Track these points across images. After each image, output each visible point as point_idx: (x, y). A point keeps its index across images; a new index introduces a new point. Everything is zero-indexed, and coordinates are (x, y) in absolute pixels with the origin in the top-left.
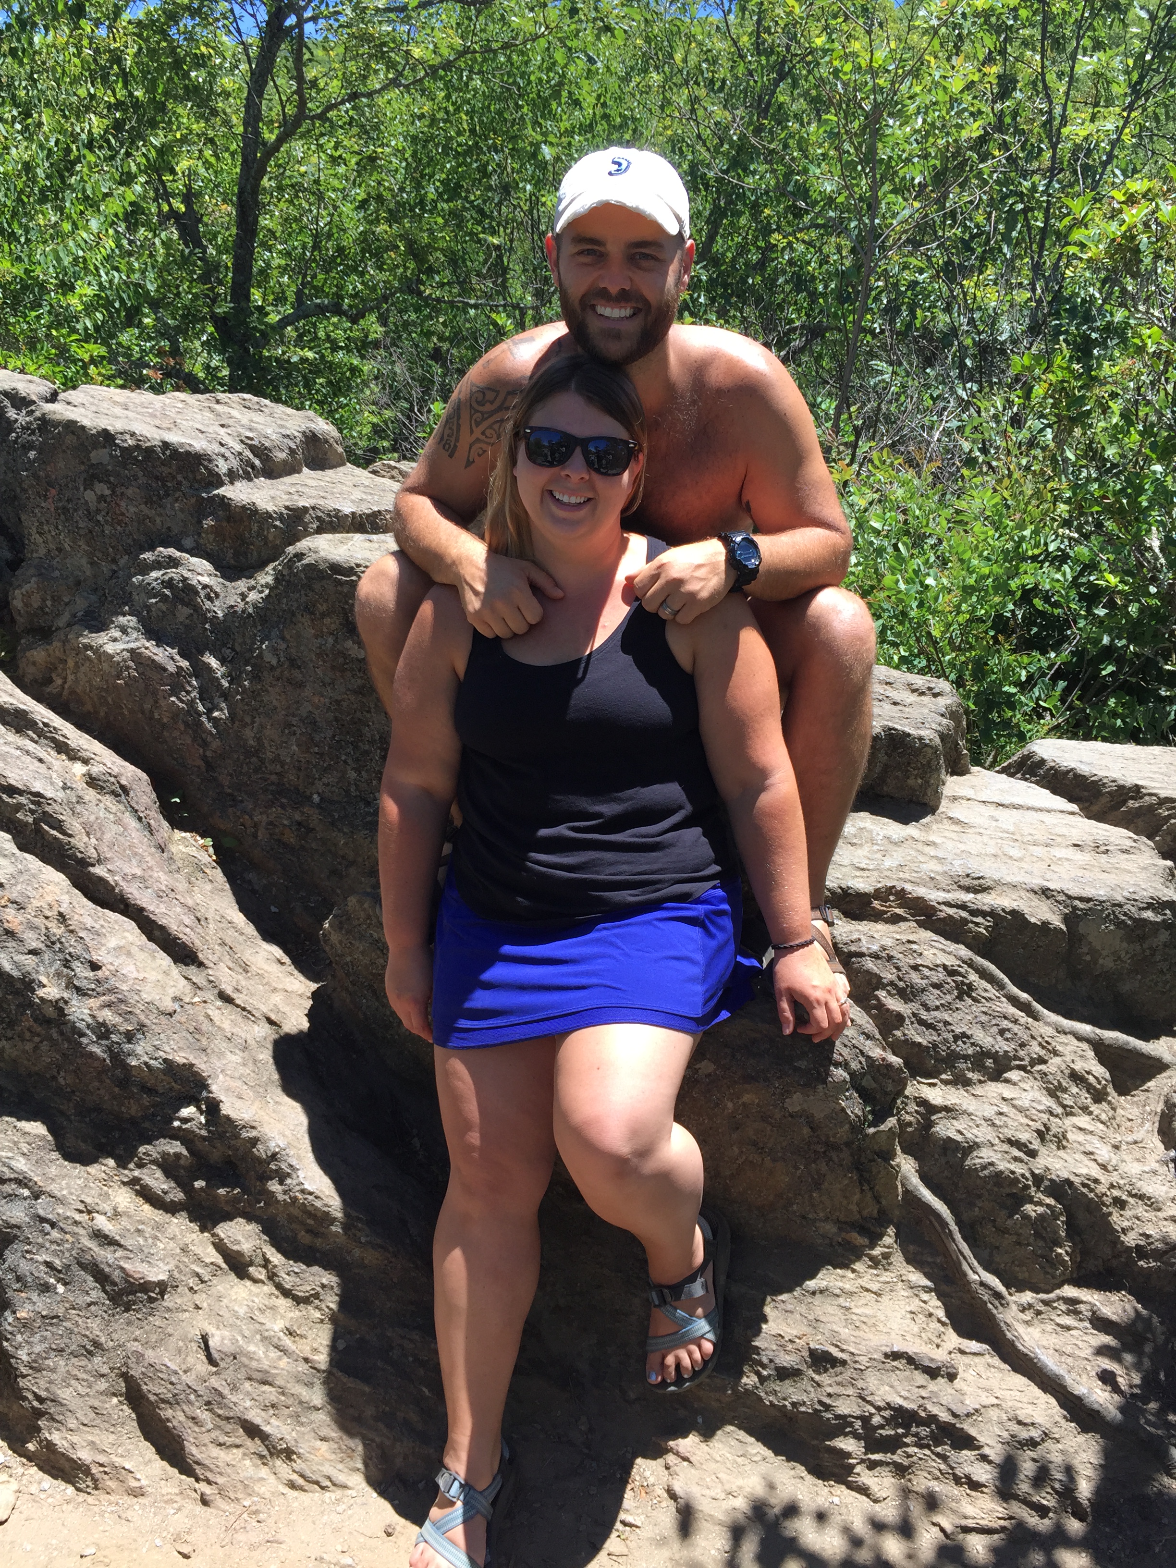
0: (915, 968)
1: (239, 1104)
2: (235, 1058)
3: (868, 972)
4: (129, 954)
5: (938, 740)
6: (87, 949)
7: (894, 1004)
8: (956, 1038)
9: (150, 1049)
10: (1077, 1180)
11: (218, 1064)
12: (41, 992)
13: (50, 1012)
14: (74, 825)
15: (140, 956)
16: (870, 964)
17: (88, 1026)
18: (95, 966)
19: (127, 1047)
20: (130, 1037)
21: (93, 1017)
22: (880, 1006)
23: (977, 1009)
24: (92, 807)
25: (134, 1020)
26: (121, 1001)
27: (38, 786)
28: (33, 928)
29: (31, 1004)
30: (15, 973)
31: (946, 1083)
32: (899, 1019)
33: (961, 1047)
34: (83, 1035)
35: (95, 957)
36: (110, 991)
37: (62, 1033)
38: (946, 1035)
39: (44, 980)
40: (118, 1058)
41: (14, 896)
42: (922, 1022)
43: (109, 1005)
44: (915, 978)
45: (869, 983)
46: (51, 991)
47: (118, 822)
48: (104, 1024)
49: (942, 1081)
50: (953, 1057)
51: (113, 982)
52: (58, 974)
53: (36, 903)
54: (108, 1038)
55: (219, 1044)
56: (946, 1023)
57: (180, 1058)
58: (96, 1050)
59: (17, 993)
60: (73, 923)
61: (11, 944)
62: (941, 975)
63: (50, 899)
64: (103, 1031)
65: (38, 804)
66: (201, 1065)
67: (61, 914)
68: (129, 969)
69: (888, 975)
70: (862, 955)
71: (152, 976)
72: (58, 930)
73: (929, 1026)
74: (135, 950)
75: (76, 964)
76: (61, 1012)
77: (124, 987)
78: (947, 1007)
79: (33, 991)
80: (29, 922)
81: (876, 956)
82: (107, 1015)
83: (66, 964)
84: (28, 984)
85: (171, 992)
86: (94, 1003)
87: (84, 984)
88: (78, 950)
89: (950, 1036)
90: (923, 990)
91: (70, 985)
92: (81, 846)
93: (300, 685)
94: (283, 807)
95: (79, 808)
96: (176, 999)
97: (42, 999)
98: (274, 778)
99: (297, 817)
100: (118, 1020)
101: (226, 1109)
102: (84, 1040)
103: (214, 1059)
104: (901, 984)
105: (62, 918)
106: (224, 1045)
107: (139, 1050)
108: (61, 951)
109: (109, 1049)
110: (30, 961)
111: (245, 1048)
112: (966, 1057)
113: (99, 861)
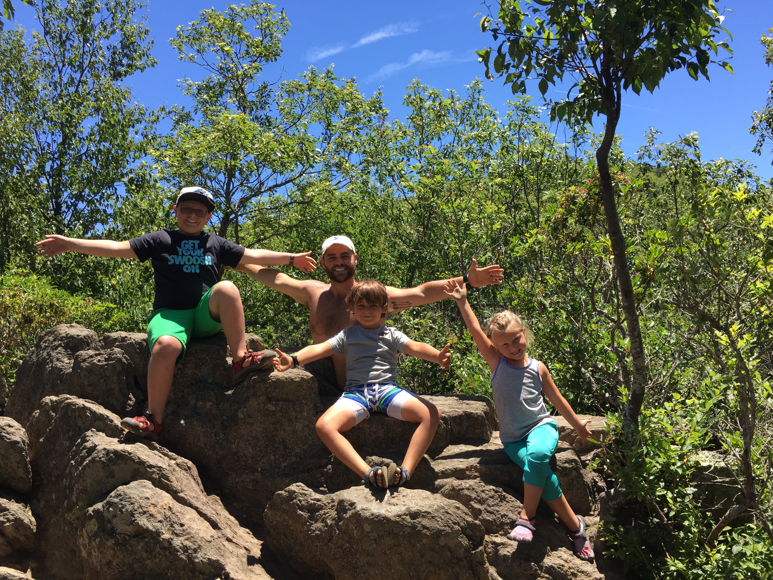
0: (483, 491)
1: (236, 574)
2: (235, 559)
3: (466, 495)
4: (194, 521)
5: (483, 414)
6: (179, 519)
7: (477, 506)
8: (502, 516)
9: (203, 555)
10: (555, 566)
11: (228, 561)
12: (163, 536)
13: (166, 544)
14: (172, 478)
15: (198, 522)
16: (466, 492)
17: (180, 548)
18: (182, 525)
19: (194, 555)
20: (195, 551)
21: (182, 544)
22: (472, 507)
23: (508, 505)
24: (178, 472)
25: (197, 544)
26: (192, 537)
27: (160, 464)
28: (160, 513)
29: (159, 542)
30: (154, 530)
31: (502, 535)
32: (480, 511)
33: (504, 520)
34: (179, 551)
35: (182, 522)
36: (188, 534)
37: (170, 552)
38: (498, 516)
39: (164, 532)
40: (191, 559)
41: (153, 502)
42: (488, 512)
43: (187, 539)
44: (483, 495)
45: (467, 499)
46: (166, 536)
47: (187, 479)
48: (186, 546)
49: (500, 535)
50: (503, 524)
51: (189, 530)
52: (169, 530)
53: (161, 504)
54: (187, 552)
55: (228, 554)
56: (498, 511)
57: (214, 558)
58: (183, 557)
59: (154, 538)
60: (174, 510)
61: (152, 519)
62: (493, 493)
63: (166, 502)
64: (185, 549)
65: (160, 471)
66: (221, 560)
67: (170, 507)
68: (194, 526)
69: (474, 495)
70: (463, 489)
71: (203, 528)
72: (168, 513)
73: (492, 513)
74: (196, 519)
75: (175, 525)
76: (170, 543)
77: (193, 532)
78: (497, 505)
79: (160, 536)
80: (158, 511)
81: (468, 489)
82: (187, 543)
83: (172, 526)
84: (158, 533)
85: (210, 534)
86: (182, 538)
87: (178, 532)
88: (176, 520)
89: (500, 516)
90: (487, 499)
91: (174, 533)
92: (175, 486)
93: (252, 424)
94: (247, 474)
95: (174, 473)
96: (212, 537)
97: (163, 539)
98: (243, 463)
99: (252, 477)
100: (191, 544)
101: (232, 576)
102: (179, 553)
103: (226, 559)
104: (479, 498)
105: (170, 509)
106: (229, 555)
107: (199, 555)
108: (170, 521)
109: (188, 557)
110: (159, 525)
111: (237, 556)
112: (507, 524)
113: (182, 491)
